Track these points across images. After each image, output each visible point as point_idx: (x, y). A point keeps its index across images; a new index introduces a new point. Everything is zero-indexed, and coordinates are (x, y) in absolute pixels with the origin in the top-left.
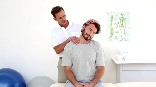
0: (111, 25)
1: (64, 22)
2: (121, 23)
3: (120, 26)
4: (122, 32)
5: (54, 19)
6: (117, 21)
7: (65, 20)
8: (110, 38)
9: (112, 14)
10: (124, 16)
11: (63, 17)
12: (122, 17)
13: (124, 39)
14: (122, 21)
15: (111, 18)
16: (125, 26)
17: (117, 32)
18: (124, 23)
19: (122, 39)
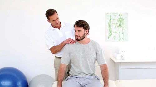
0: (109, 25)
1: (57, 24)
2: (119, 24)
3: (118, 26)
4: (120, 32)
5: (48, 20)
6: (115, 22)
7: (58, 22)
8: (108, 38)
9: (110, 15)
10: (122, 17)
11: (56, 20)
12: (120, 17)
13: (122, 39)
14: (120, 22)
15: (109, 18)
16: (123, 26)
17: (115, 32)
18: (122, 24)
19: (120, 39)
